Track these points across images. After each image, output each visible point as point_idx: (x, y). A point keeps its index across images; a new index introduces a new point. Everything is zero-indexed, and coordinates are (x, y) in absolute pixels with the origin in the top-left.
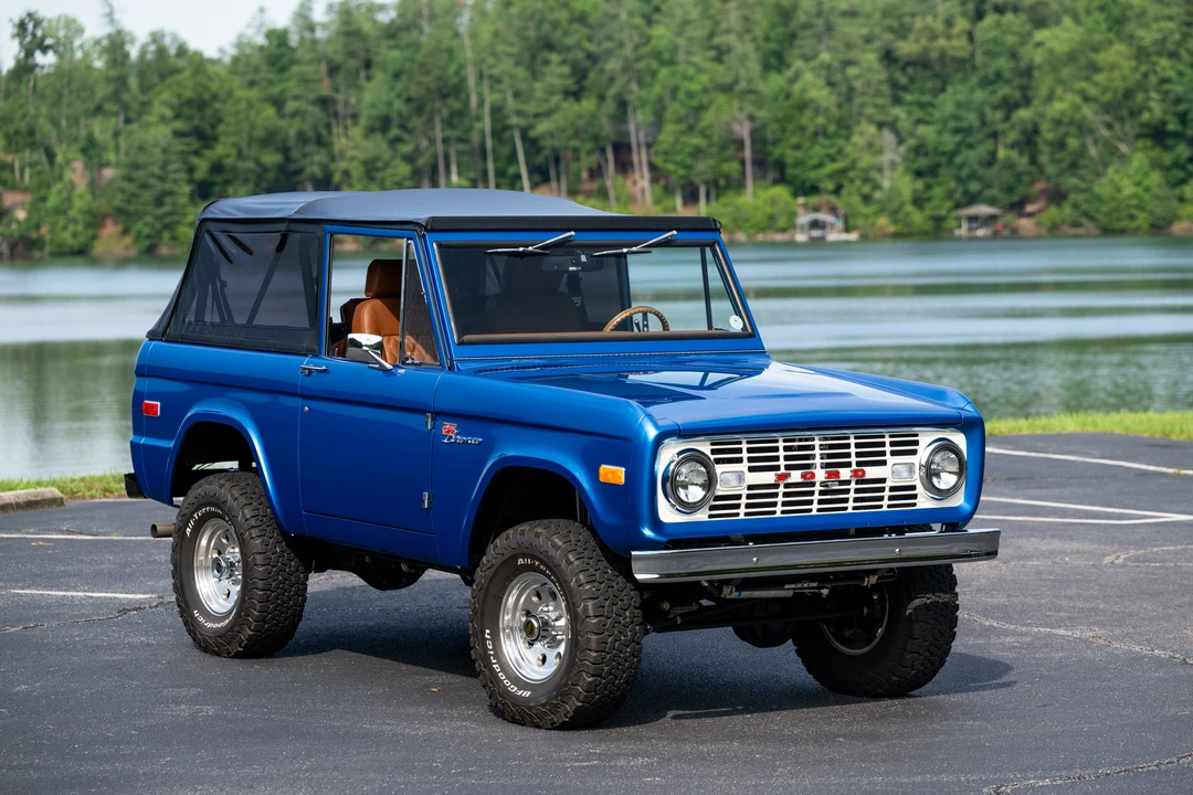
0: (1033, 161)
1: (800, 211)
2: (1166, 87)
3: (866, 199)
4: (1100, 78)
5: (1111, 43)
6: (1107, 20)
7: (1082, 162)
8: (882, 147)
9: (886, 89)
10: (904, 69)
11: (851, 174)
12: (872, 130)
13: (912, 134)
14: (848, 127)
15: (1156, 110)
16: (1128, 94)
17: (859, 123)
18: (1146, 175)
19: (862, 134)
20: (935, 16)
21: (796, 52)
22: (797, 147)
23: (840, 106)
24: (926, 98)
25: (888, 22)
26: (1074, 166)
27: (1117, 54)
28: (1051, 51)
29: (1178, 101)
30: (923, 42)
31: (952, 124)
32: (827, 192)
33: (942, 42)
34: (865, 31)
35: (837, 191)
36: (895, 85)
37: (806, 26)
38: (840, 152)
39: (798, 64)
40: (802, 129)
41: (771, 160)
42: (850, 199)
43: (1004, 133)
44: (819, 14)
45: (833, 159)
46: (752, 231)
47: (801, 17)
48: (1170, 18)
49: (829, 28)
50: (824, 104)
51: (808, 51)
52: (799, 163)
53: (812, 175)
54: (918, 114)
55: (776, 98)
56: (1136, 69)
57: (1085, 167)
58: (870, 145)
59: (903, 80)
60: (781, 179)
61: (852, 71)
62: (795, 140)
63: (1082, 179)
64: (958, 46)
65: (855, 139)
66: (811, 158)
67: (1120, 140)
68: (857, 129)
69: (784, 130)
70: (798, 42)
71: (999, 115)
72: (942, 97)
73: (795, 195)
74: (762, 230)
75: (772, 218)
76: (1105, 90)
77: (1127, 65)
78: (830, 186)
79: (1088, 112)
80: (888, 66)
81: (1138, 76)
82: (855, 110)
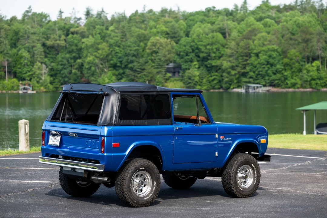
0: (82, 73)
1: (20, 85)
2: (117, 54)
3: (38, 82)
4: (100, 52)
5: (102, 43)
6: (101, 36)
7: (95, 73)
8: (42, 69)
9: (43, 53)
10: (48, 48)
11: (34, 76)
12: (40, 64)
13: (50, 65)
14: (33, 63)
15: (115, 60)
16: (107, 56)
17: (36, 62)
18: (111, 77)
19: (37, 65)
20: (56, 35)
21: (19, 43)
22: (20, 68)
23: (31, 57)
24: (54, 56)
25: (44, 36)
26: (93, 75)
27: (104, 45)
28: (87, 44)
29: (120, 58)
30: (53, 42)
31: (60, 63)
32: (27, 80)
33: (58, 42)
34: (38, 38)
35: (30, 80)
36: (45, 52)
37: (22, 36)
38: (31, 70)
39: (20, 46)
40: (21, 63)
41: (12, 72)
42: (34, 82)
43: (74, 66)
44: (26, 33)
45: (29, 72)
46: (7, 90)
48: (117, 36)
49: (28, 37)
50: (27, 57)
51: (23, 43)
52: (20, 72)
53: (24, 76)
54: (51, 60)
55: (14, 55)
56: (109, 50)
57: (96, 74)
58: (39, 68)
59: (48, 51)
60: (15, 76)
61: (35, 49)
62: (19, 66)
63: (95, 78)
64: (62, 43)
65: (35, 66)
66: (23, 71)
67: (105, 68)
68: (35, 64)
69: (16, 64)
70: (20, 41)
71: (72, 61)
72: (58, 56)
73: (19, 81)
74: (10, 90)
75: (13, 87)
76: (101, 55)
77: (107, 49)
78: (28, 79)
79: (97, 61)
80: (44, 47)
81: (110, 52)
82: (35, 59)
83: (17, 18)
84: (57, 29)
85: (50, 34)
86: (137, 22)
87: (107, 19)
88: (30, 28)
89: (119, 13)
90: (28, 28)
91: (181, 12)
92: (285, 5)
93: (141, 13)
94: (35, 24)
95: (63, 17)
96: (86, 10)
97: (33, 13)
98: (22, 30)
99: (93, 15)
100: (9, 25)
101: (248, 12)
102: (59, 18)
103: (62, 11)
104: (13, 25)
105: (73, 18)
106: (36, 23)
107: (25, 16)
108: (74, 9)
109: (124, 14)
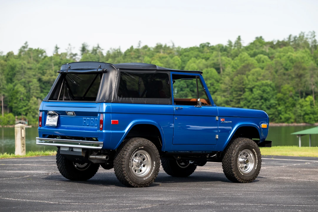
1: (16, 120)
3: (34, 117)
8: (38, 103)
9: (39, 88)
10: (44, 84)
11: (30, 110)
12: (36, 99)
14: (29, 98)
17: (32, 97)
19: (33, 100)
20: (52, 70)
21: (15, 78)
22: (16, 103)
23: (27, 92)
25: (40, 71)
30: (49, 77)
32: (23, 115)
33: (54, 77)
34: (34, 73)
35: (26, 115)
36: (41, 87)
37: (18, 72)
38: (27, 105)
39: (16, 82)
40: (17, 98)
41: (8, 106)
42: (30, 116)
44: (22, 69)
45: (25, 106)
46: (3, 125)
47: (17, 69)
49: (25, 72)
50: (23, 92)
51: (19, 78)
52: (16, 107)
53: (20, 110)
55: (10, 90)
58: (35, 103)
59: (43, 86)
60: (11, 111)
61: (31, 84)
62: (15, 101)
65: (31, 101)
66: (19, 106)
68: (31, 99)
69: (12, 99)
70: (16, 76)
73: (15, 116)
74: (6, 125)
75: (9, 122)
78: (24, 113)
80: (40, 83)
82: (31, 94)
83: (13, 53)
84: (53, 64)
85: (46, 70)
86: (132, 58)
87: (102, 54)
88: (26, 64)
89: (114, 49)
90: (24, 64)
91: (176, 48)
92: (279, 42)
93: (136, 49)
94: (31, 60)
95: (59, 53)
96: (81, 46)
97: (30, 48)
98: (18, 66)
99: (88, 51)
100: (6, 61)
101: (242, 48)
102: (55, 53)
103: (58, 47)
104: (9, 60)
105: (69, 53)
106: (32, 58)
107: (21, 51)
108: (70, 45)
109: (120, 49)
